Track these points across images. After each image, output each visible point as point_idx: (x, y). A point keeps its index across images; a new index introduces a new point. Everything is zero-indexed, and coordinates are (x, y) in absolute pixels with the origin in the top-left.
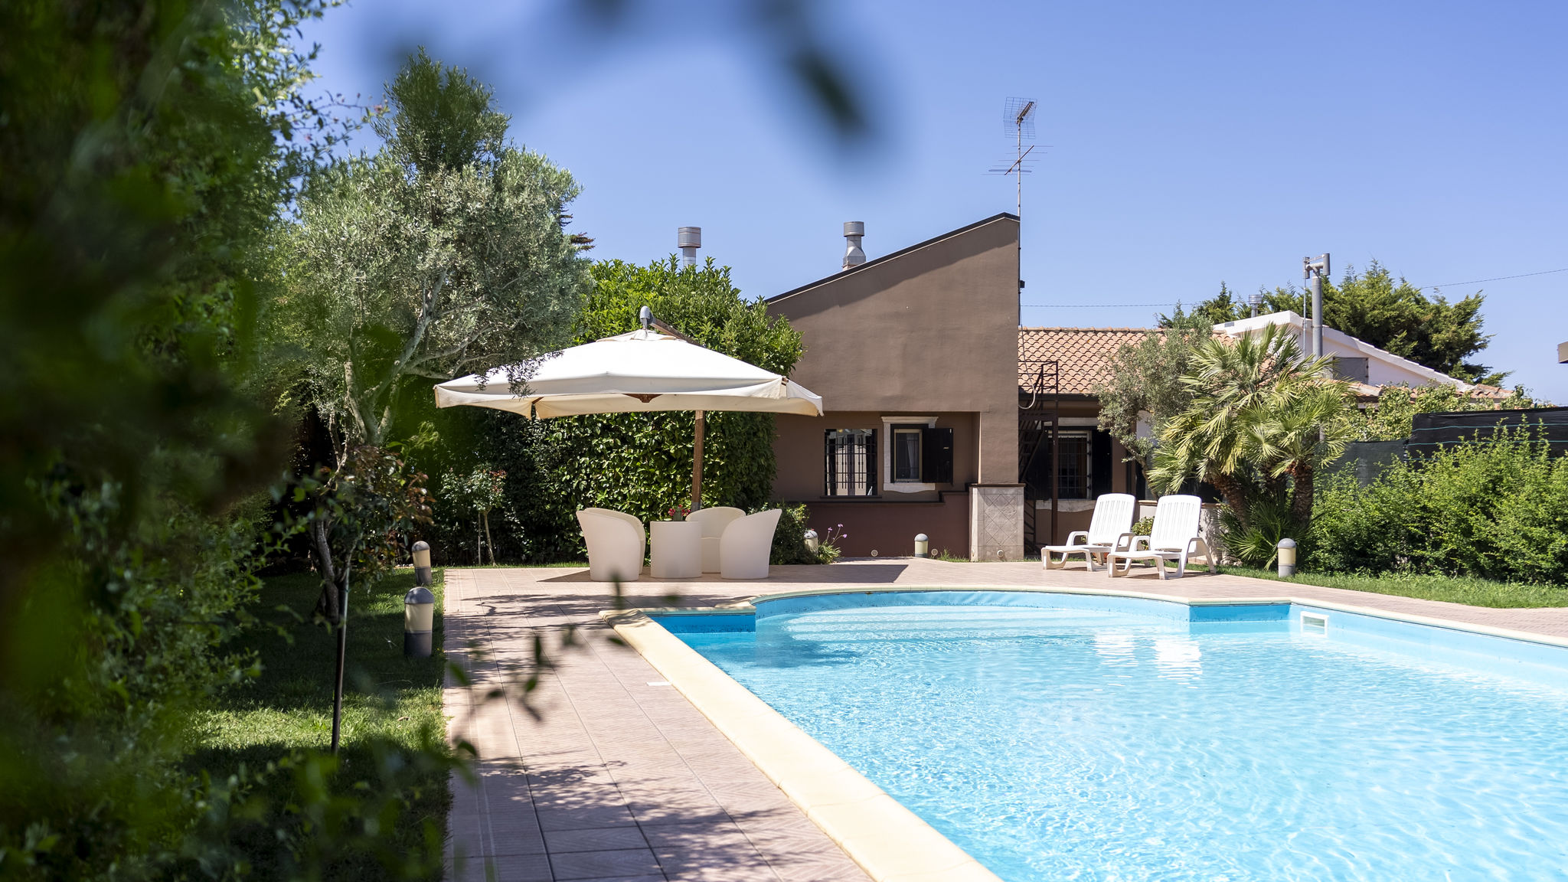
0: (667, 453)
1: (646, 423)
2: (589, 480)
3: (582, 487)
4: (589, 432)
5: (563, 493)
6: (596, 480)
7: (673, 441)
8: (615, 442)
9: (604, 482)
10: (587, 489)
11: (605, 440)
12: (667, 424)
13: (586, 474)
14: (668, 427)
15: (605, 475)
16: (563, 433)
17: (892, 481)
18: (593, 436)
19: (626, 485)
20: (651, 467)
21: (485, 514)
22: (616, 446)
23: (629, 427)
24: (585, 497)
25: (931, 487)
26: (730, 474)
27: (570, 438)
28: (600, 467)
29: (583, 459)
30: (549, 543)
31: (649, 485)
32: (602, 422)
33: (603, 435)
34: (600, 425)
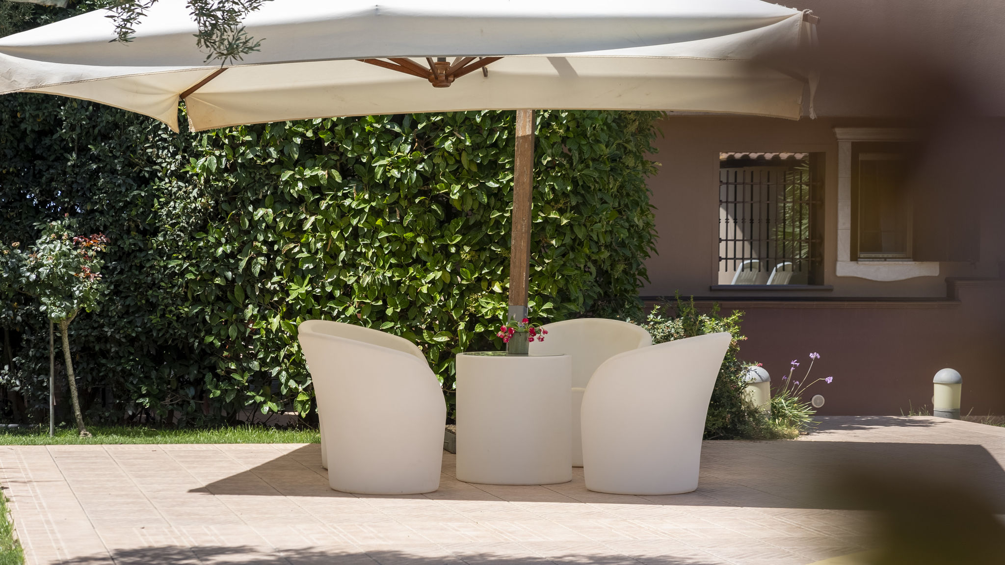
0: (444, 201)
1: (398, 135)
2: (271, 256)
3: (257, 270)
4: (274, 154)
5: (218, 281)
6: (289, 257)
7: (457, 175)
8: (330, 176)
9: (306, 260)
10: (266, 274)
11: (308, 173)
12: (446, 139)
13: (265, 242)
14: (448, 145)
15: (307, 245)
16: (219, 158)
17: (854, 258)
18: (283, 163)
19: (351, 265)
20: (407, 229)
21: (64, 326)
22: (332, 184)
23: (364, 144)
24: (263, 290)
25: (928, 270)
26: (576, 245)
27: (232, 169)
28: (297, 228)
29: (261, 212)
30: (183, 383)
31: (402, 267)
32: (303, 135)
33: (300, 163)
34: (298, 140)
